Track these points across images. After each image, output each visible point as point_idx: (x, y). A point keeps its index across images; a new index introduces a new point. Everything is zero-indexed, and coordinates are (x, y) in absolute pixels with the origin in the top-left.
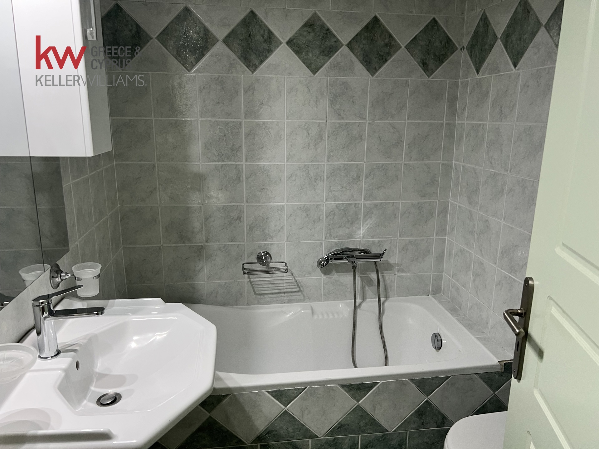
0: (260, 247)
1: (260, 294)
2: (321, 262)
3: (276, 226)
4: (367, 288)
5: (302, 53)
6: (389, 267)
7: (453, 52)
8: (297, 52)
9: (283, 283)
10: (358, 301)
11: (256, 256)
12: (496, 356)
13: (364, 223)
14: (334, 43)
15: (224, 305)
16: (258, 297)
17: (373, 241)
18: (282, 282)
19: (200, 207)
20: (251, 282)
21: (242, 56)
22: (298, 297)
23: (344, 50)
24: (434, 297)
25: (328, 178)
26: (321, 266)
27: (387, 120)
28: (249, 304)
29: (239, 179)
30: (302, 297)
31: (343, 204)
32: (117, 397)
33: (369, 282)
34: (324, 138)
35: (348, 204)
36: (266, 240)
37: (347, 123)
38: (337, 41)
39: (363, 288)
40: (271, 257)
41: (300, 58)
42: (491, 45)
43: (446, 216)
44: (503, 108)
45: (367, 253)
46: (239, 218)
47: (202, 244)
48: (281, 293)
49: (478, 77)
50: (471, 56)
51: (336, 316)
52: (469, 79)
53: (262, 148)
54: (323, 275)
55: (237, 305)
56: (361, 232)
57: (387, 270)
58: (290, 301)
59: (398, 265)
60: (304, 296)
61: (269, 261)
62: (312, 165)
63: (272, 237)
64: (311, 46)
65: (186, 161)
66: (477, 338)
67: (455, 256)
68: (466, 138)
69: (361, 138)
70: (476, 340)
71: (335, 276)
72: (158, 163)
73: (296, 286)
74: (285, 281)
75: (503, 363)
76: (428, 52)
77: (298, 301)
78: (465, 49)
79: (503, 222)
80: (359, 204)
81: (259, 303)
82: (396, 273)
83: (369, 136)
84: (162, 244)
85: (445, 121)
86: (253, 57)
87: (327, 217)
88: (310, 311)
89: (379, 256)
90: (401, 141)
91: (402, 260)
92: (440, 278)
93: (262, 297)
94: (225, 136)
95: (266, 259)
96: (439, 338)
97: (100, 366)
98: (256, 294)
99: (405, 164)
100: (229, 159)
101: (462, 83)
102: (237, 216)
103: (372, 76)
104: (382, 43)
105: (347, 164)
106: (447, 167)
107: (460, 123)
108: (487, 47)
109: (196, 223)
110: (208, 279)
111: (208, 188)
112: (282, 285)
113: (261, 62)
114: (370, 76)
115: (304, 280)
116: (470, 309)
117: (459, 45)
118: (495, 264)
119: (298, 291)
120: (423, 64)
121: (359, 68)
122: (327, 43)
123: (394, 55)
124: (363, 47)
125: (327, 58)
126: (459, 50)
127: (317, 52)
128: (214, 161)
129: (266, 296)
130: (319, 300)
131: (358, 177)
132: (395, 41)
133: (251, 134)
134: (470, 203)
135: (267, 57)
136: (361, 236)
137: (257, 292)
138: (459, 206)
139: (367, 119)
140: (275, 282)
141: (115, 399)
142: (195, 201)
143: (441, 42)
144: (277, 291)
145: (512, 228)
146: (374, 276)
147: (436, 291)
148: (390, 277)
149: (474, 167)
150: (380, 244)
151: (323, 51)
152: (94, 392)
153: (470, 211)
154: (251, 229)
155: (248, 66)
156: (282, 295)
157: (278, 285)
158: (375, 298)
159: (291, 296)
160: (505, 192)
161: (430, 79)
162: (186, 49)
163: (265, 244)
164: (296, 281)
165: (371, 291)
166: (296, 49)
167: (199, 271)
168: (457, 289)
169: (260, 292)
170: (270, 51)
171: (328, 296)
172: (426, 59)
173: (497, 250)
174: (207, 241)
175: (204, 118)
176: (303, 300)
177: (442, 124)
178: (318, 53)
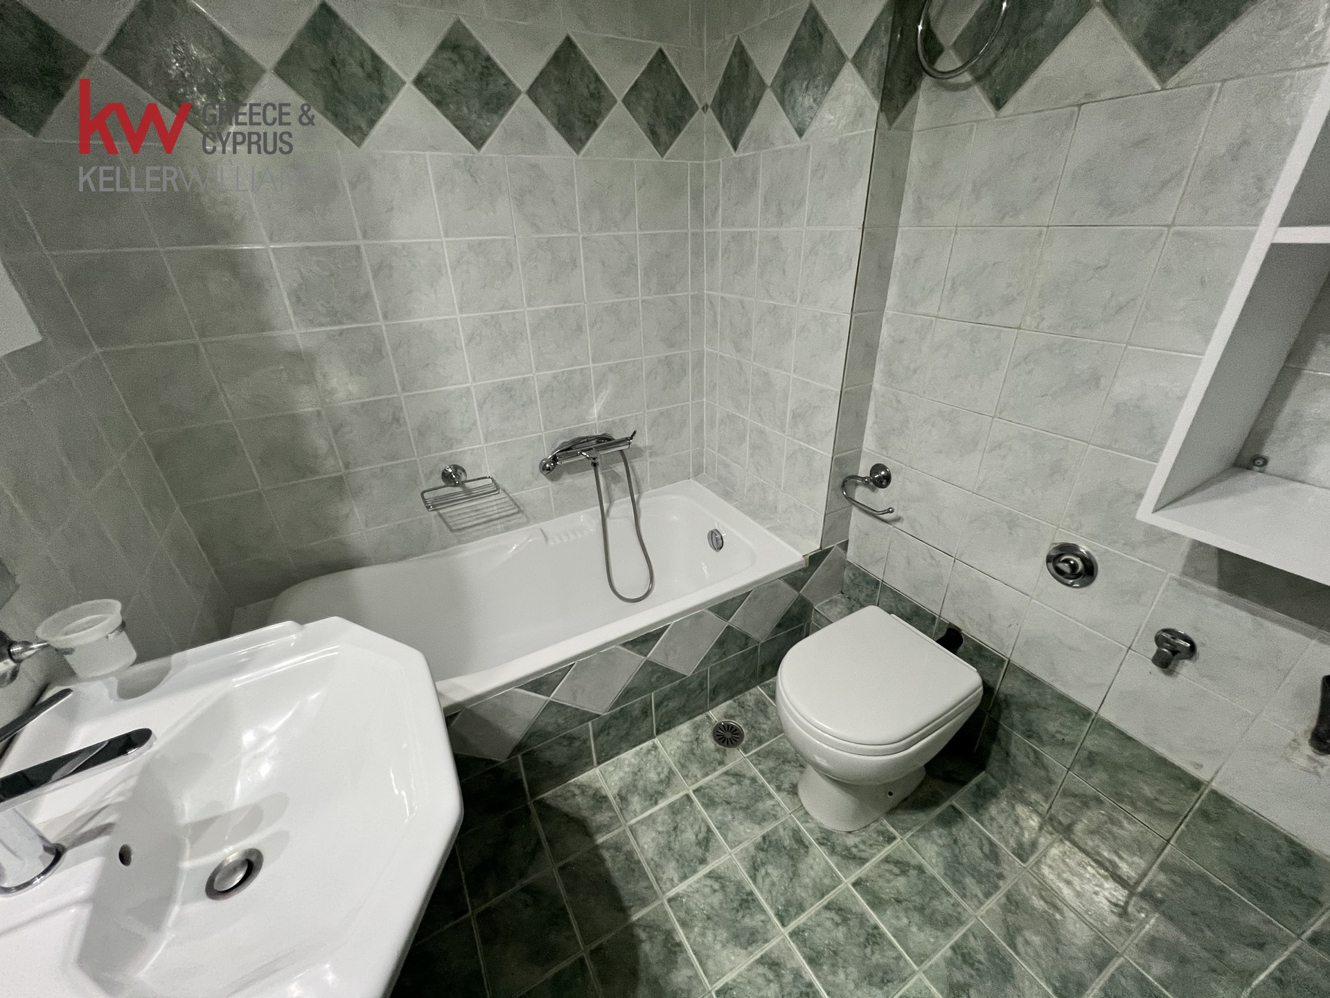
0: (443, 459)
1: (459, 530)
2: (545, 465)
3: (462, 422)
4: (613, 486)
5: (447, 105)
6: (639, 452)
7: (692, 115)
8: (438, 104)
9: (493, 506)
10: (605, 505)
11: (440, 475)
12: (798, 549)
13: (597, 397)
14: (504, 88)
15: (403, 558)
16: (458, 533)
17: (613, 421)
18: (489, 505)
19: (319, 413)
20: (440, 515)
21: (327, 109)
22: (518, 521)
23: (523, 102)
24: (697, 480)
25: (533, 333)
26: (546, 472)
27: (609, 230)
28: (444, 548)
29: (378, 352)
30: (525, 520)
31: (563, 372)
32: (253, 859)
33: (615, 478)
34: (515, 267)
35: (570, 371)
36: (451, 448)
37: (549, 240)
38: (509, 83)
39: (608, 488)
40: (464, 471)
41: (446, 116)
42: (754, 99)
43: (701, 371)
44: (782, 206)
45: (609, 440)
46: (397, 420)
47: (340, 474)
48: (492, 520)
49: (735, 155)
50: (720, 120)
51: (580, 536)
52: (721, 160)
53: (410, 292)
54: (550, 483)
55: (425, 552)
56: (595, 411)
57: (636, 457)
58: (507, 529)
59: (650, 447)
60: (527, 517)
61: (463, 478)
62: (503, 314)
63: (460, 442)
64: (464, 91)
65: (263, 330)
66: (768, 529)
67: (720, 424)
68: (723, 256)
69: (574, 263)
70: (767, 532)
71: (567, 480)
72: (204, 340)
73: (513, 506)
74: (494, 503)
75: (808, 557)
76: (657, 111)
77: (519, 526)
78: (710, 109)
79: (792, 375)
80: (586, 368)
81: (460, 542)
82: (648, 458)
83: (586, 259)
84: (260, 487)
85: (690, 231)
86: (352, 110)
87: (542, 396)
88: (542, 538)
89: (626, 440)
90: (634, 264)
91: (654, 440)
92: (701, 454)
93: (463, 532)
94: (332, 275)
95: (458, 477)
96: (718, 536)
97: (189, 808)
98: (452, 530)
99: (643, 301)
100: (353, 319)
101: (709, 166)
102: (391, 417)
103: (578, 153)
104: (586, 92)
105: (560, 309)
106: (697, 299)
107: (710, 233)
108: (748, 103)
109: (318, 441)
110: (366, 526)
111: (324, 376)
112: (491, 509)
113: (372, 123)
114: (575, 153)
115: (523, 495)
116: (749, 491)
117: (700, 102)
118: (784, 432)
119: (518, 512)
120: (652, 134)
121: (555, 138)
122: (491, 86)
123: (607, 114)
124: (556, 99)
125: (495, 117)
126: (700, 110)
127: (476, 104)
128: (322, 325)
129: (469, 530)
130: (550, 518)
131: (580, 328)
132: (606, 88)
133: (381, 268)
134: (738, 351)
135: (380, 113)
136: (596, 416)
137: (454, 528)
138: (721, 356)
139: (580, 231)
140: (479, 507)
141: (251, 865)
142: (305, 402)
143: (674, 95)
144: (484, 520)
145: (807, 383)
146: (620, 468)
147: (698, 472)
148: (641, 466)
149: (741, 298)
150: (623, 423)
151: (487, 104)
152: (193, 871)
153: (739, 362)
154: (422, 432)
155: (346, 132)
156: (495, 522)
157: (483, 511)
158: (625, 497)
159: (509, 521)
160: (794, 332)
161: (664, 160)
162: (192, 89)
163: (452, 454)
164: (512, 500)
165: (619, 490)
166: (434, 95)
167: (347, 516)
168: (727, 466)
169: (459, 527)
170: (384, 100)
171: (561, 510)
172: (654, 125)
173: (785, 413)
174: (347, 466)
175: (278, 241)
176: (528, 523)
177: (687, 234)
178: (477, 106)
